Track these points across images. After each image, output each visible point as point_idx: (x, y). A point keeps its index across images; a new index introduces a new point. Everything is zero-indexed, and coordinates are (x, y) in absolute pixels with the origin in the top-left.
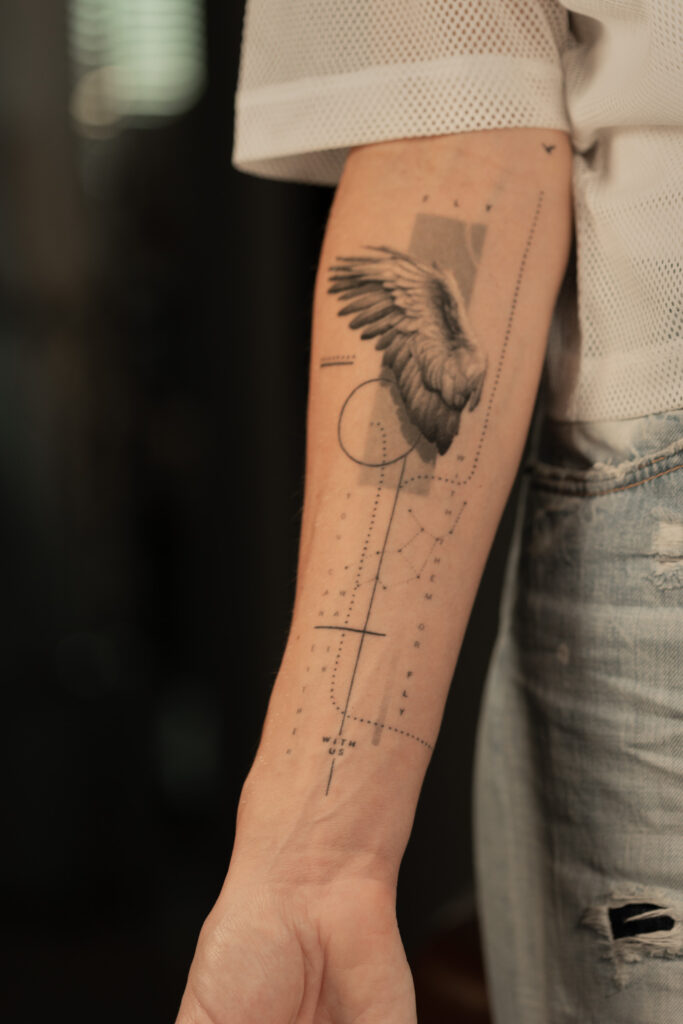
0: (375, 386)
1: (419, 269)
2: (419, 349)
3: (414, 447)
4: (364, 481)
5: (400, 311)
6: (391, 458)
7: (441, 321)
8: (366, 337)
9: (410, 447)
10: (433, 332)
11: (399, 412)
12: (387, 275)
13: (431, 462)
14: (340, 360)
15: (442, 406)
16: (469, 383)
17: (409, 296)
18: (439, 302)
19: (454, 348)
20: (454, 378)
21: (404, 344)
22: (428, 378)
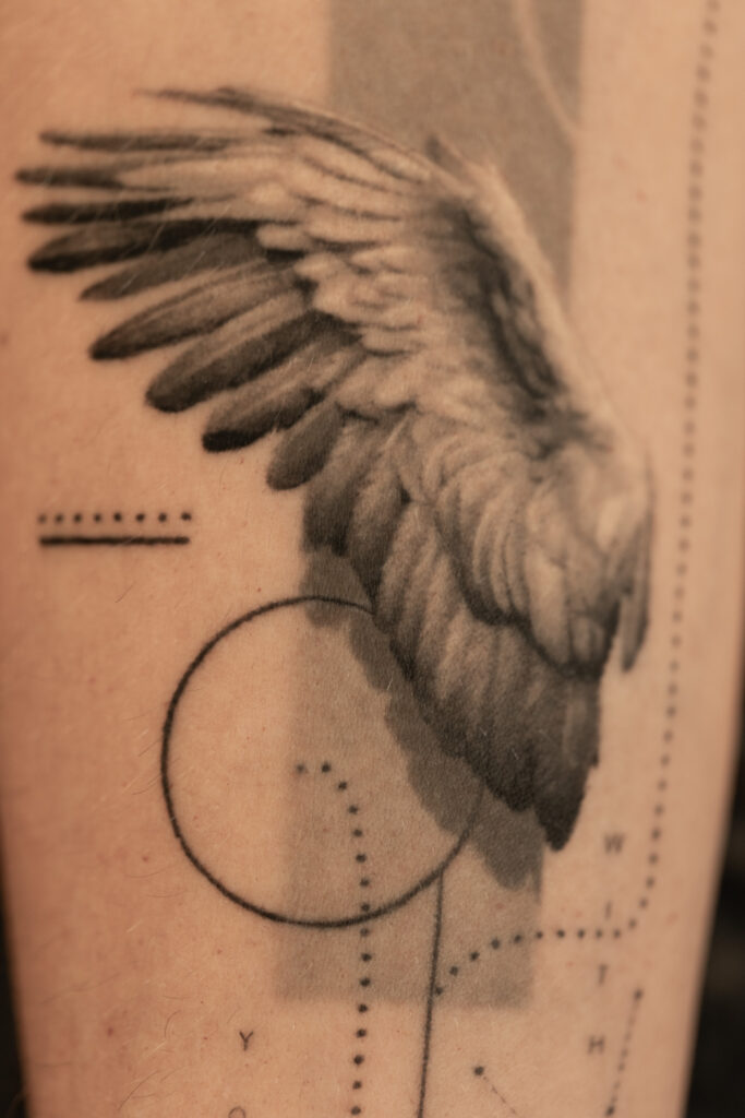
0: (287, 627)
1: (381, 167)
2: (430, 472)
3: (463, 840)
4: (296, 985)
5: (339, 331)
6: (388, 888)
7: (485, 356)
8: (220, 441)
9: (451, 841)
10: (467, 401)
11: (395, 715)
12: (266, 199)
13: (529, 880)
14: (130, 528)
15: (539, 670)
16: (611, 572)
17: (363, 271)
18: (472, 286)
19: (547, 450)
20: (560, 561)
21: (374, 457)
22: (478, 579)
